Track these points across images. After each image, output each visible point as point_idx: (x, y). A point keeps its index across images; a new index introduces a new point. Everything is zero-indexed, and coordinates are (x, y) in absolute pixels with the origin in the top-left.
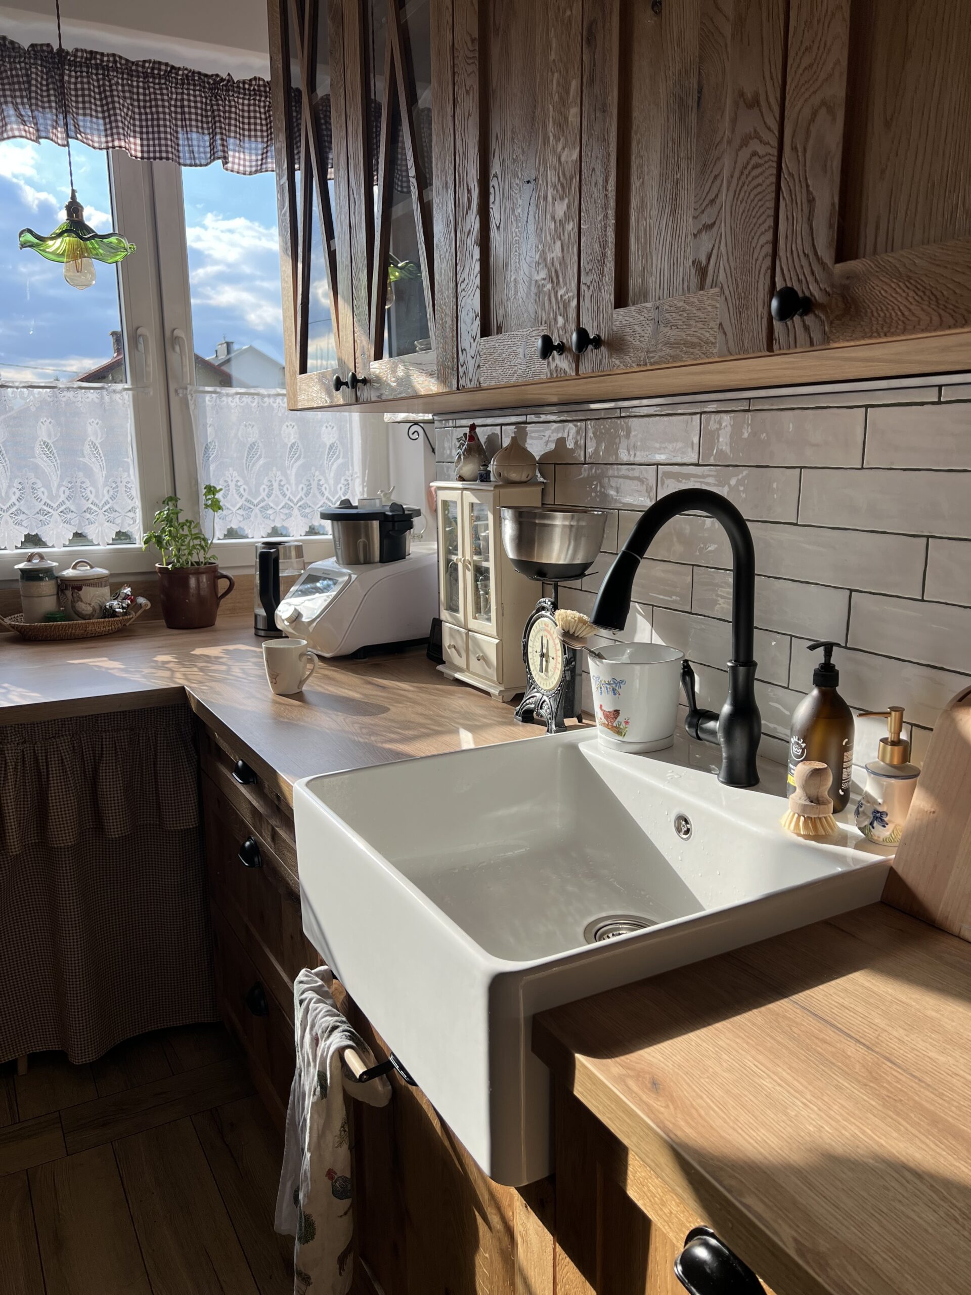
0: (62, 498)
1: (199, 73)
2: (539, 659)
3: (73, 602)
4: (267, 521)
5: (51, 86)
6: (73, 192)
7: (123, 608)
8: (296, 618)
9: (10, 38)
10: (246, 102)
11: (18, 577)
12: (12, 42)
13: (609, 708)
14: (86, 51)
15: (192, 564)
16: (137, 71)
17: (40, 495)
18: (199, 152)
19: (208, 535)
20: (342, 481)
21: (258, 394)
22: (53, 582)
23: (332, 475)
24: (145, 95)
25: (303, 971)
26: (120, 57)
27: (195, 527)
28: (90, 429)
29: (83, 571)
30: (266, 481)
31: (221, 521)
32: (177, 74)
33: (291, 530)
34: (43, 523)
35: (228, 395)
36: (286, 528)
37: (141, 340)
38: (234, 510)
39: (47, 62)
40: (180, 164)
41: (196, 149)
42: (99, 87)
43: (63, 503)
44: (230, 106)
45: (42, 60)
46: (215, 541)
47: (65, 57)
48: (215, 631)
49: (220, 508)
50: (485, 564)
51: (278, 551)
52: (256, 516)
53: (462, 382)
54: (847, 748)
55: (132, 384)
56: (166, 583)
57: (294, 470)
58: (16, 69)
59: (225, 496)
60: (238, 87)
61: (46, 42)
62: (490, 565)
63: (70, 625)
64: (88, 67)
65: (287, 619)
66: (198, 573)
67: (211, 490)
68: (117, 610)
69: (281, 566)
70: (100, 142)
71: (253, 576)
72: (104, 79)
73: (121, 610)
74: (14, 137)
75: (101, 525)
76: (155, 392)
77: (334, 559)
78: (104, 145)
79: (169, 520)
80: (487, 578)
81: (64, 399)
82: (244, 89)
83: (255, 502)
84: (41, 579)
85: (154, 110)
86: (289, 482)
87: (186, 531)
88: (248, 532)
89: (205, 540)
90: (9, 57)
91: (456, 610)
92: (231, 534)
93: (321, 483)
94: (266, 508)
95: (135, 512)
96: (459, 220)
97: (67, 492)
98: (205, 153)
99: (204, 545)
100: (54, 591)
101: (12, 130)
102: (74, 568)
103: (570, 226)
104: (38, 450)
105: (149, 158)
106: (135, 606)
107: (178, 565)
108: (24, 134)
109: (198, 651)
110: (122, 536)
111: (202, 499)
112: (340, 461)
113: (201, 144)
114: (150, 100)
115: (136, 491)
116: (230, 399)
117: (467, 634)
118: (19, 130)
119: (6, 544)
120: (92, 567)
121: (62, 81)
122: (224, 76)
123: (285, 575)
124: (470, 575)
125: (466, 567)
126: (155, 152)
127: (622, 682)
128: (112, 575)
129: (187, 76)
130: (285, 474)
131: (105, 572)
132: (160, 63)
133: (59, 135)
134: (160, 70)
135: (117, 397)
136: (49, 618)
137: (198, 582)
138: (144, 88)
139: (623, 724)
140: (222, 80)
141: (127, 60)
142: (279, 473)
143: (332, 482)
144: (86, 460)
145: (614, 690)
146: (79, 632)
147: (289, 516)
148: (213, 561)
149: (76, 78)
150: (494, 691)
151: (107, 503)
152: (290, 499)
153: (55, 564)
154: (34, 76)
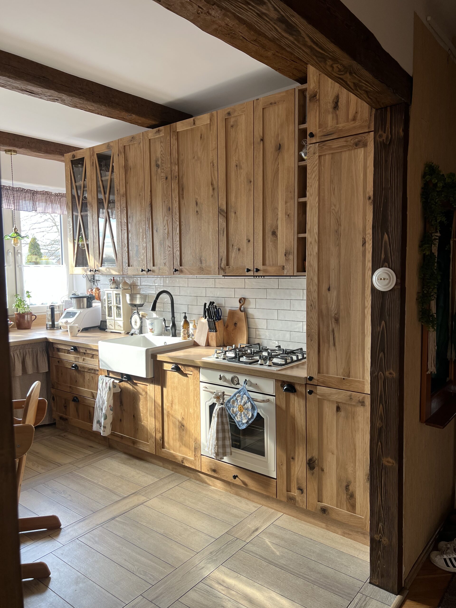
1: (30, 190)
2: (134, 323)
8: (67, 322)
10: (41, 196)
13: (151, 328)
15: (26, 312)
27: (25, 302)
32: (25, 190)
37: (10, 253)
41: (28, 208)
44: (37, 197)
48: (32, 330)
50: (119, 306)
51: (54, 308)
53: (124, 273)
54: (189, 328)
60: (39, 192)
62: (121, 306)
67: (28, 292)
69: (55, 312)
76: (13, 266)
77: (75, 307)
80: (120, 309)
89: (28, 305)
91: (111, 316)
99: (28, 307)
103: (145, 254)
107: (22, 312)
111: (26, 295)
113: (30, 206)
117: (114, 322)
124: (115, 308)
125: (114, 307)
127: (153, 323)
129: (27, 190)
137: (27, 317)
139: (153, 331)
140: (35, 191)
145: (152, 325)
148: (31, 311)
150: (122, 332)
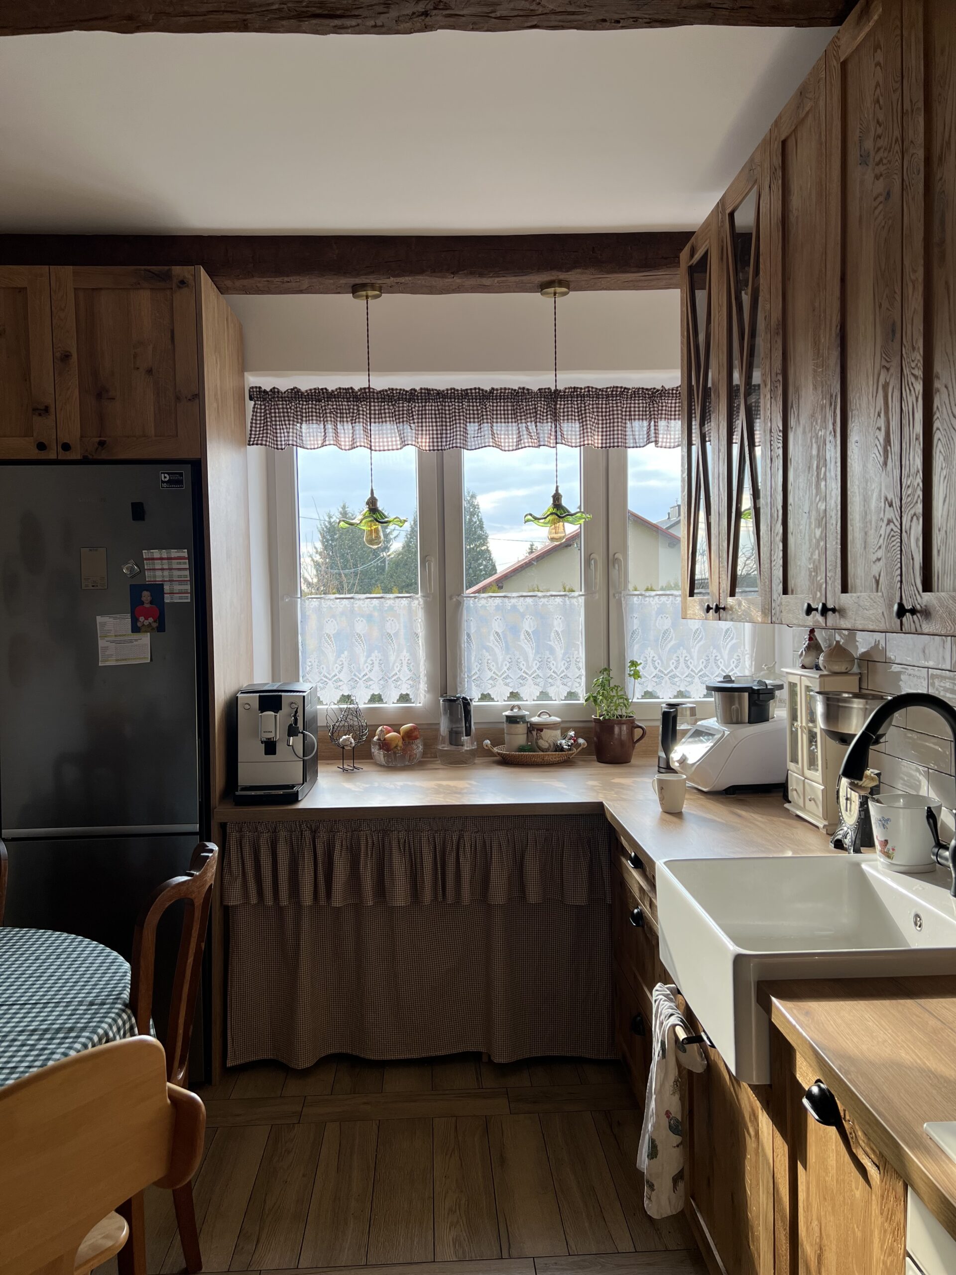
0: (535, 668)
1: (643, 389)
2: (845, 801)
3: (537, 739)
4: (674, 686)
5: (549, 413)
6: (557, 487)
7: (569, 746)
8: (683, 761)
9: (527, 387)
10: (674, 401)
11: (505, 720)
12: (528, 390)
13: (883, 839)
14: (571, 388)
15: (617, 717)
16: (602, 395)
17: (522, 666)
18: (639, 439)
19: (630, 696)
20: (735, 656)
21: (672, 595)
22: (525, 725)
23: (727, 652)
24: (606, 408)
25: (659, 984)
26: (592, 388)
27: (621, 690)
28: (556, 623)
29: (544, 719)
30: (674, 658)
31: (640, 686)
32: (628, 392)
33: (692, 693)
34: (522, 685)
35: (650, 596)
36: (688, 692)
37: (593, 562)
38: (650, 678)
39: (548, 398)
40: (626, 447)
41: (637, 437)
42: (578, 408)
43: (535, 671)
44: (662, 406)
45: (545, 398)
46: (635, 700)
47: (558, 394)
48: (630, 766)
49: (639, 677)
51: (677, 710)
52: (666, 682)
53: (773, 619)
55: (585, 591)
56: (598, 730)
57: (697, 648)
58: (529, 405)
59: (644, 668)
60: (669, 393)
61: (547, 387)
62: (818, 731)
63: (534, 755)
64: (572, 397)
65: (677, 761)
66: (620, 723)
67: (634, 664)
68: (565, 747)
69: (678, 722)
70: (576, 443)
71: (659, 726)
72: (581, 403)
73: (567, 747)
74: (525, 447)
75: (558, 687)
76: (600, 596)
77: (715, 719)
78: (578, 444)
79: (603, 685)
80: (816, 741)
81: (541, 604)
82: (672, 394)
83: (666, 672)
84: (518, 723)
85: (611, 417)
86: (692, 658)
87: (614, 693)
88: (660, 694)
89: (627, 699)
90: (526, 399)
91: (797, 762)
92: (648, 694)
93: (717, 658)
94: (675, 676)
95: (581, 679)
96: (773, 525)
97: (538, 664)
98: (643, 439)
99: (626, 703)
100: (526, 731)
101: (524, 443)
102: (539, 716)
103: (822, 544)
104: (522, 637)
105: (606, 447)
106: (576, 745)
107: (607, 717)
108: (531, 444)
109: (617, 780)
110: (571, 695)
111: (627, 671)
112: (734, 641)
113: (641, 433)
114: (609, 411)
115: (582, 664)
116: (652, 599)
117: (804, 781)
118: (528, 442)
119: (499, 698)
120: (550, 716)
121: (555, 409)
122: (659, 387)
123: (681, 728)
124: (805, 737)
125: (803, 732)
126: (610, 443)
127: (888, 820)
128: (563, 722)
129: (634, 392)
130: (689, 652)
131: (558, 719)
132: (617, 387)
133: (552, 441)
134: (617, 391)
135: (574, 601)
136: (522, 749)
137: (620, 729)
138: (606, 404)
139: (891, 850)
140: (658, 390)
141: (596, 389)
142: (685, 651)
143: (726, 657)
144: (551, 643)
145: (883, 825)
146: (539, 760)
147: (691, 683)
148: (631, 715)
149: (564, 405)
150: (821, 826)
151: (563, 671)
152: (692, 670)
153: (527, 713)
154: (539, 408)
